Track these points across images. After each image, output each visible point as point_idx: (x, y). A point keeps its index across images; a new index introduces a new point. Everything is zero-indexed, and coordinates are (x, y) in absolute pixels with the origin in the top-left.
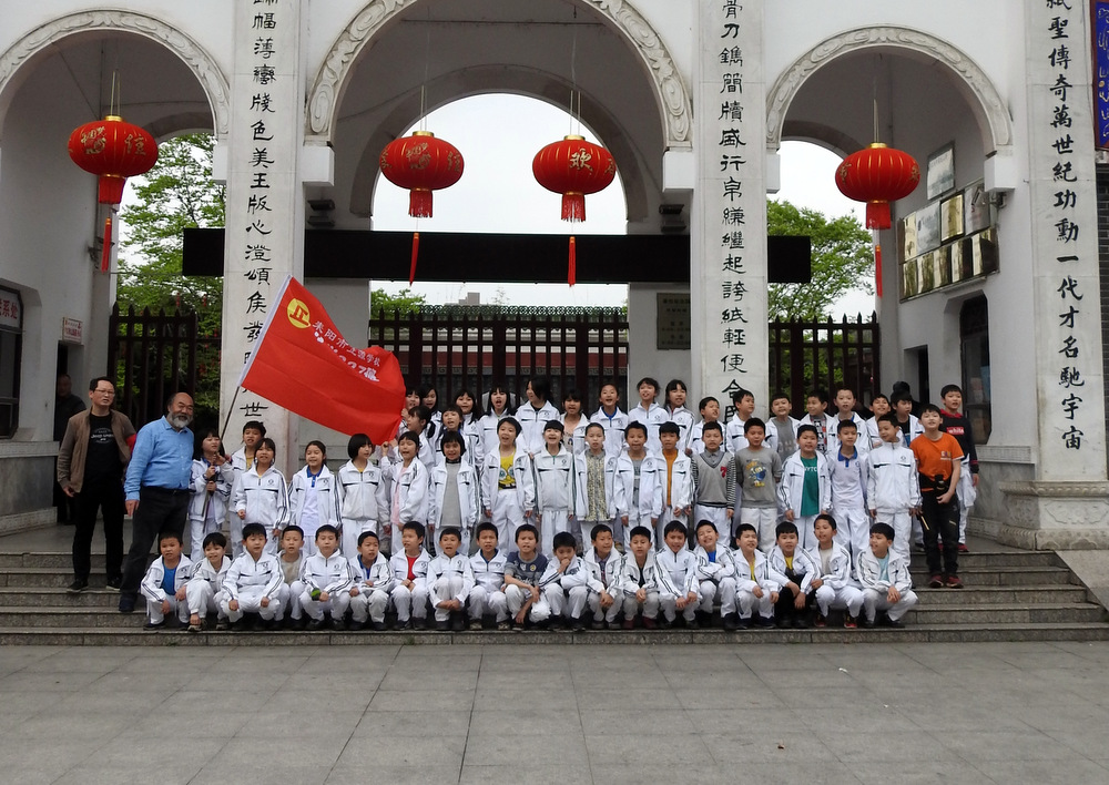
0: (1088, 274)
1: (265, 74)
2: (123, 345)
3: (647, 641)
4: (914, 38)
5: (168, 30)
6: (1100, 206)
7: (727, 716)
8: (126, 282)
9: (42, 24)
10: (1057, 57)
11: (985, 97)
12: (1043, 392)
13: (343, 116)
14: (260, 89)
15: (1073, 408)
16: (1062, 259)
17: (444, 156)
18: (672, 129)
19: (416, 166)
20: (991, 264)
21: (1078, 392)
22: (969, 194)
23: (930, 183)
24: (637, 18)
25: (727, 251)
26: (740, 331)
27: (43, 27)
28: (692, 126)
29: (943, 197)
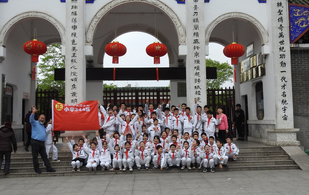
0: (288, 76)
1: (75, 27)
2: (39, 100)
3: (177, 171)
4: (243, 15)
5: (49, 17)
6: (291, 58)
7: (198, 190)
8: (39, 83)
9: (16, 15)
10: (280, 20)
11: (261, 30)
12: (277, 106)
13: (95, 38)
14: (73, 31)
15: (285, 110)
16: (282, 72)
17: (121, 47)
18: (181, 39)
19: (114, 50)
20: (263, 73)
21: (286, 106)
22: (257, 55)
23: (247, 53)
24: (171, 11)
25: (195, 71)
26: (199, 91)
27: (16, 16)
28: (186, 39)
29: (250, 56)
